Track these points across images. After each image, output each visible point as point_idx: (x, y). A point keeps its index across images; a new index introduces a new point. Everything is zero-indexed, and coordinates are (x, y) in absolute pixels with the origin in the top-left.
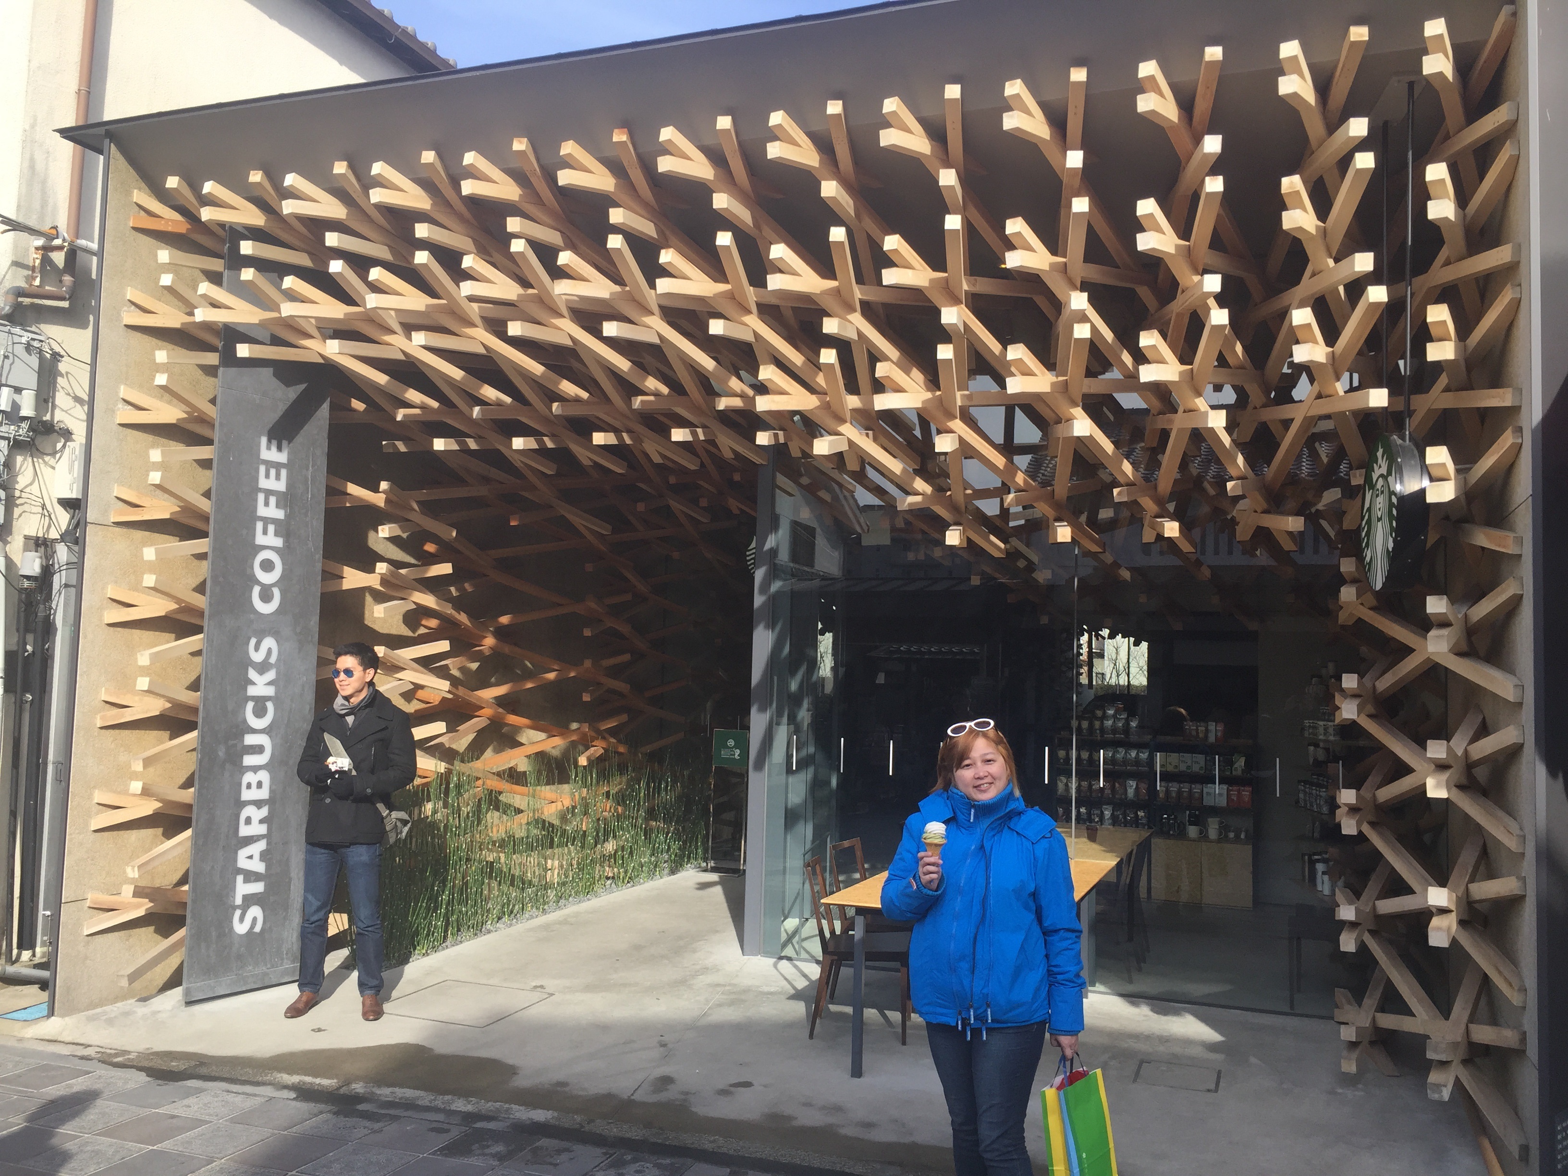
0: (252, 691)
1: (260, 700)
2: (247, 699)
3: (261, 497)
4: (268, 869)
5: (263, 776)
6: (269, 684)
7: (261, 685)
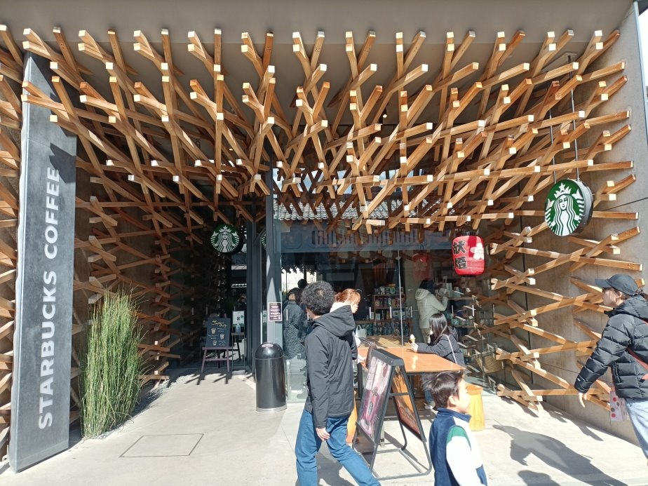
0: (45, 299)
1: (49, 304)
2: (43, 303)
3: (48, 198)
4: (54, 392)
5: (51, 344)
6: (52, 295)
7: (49, 296)
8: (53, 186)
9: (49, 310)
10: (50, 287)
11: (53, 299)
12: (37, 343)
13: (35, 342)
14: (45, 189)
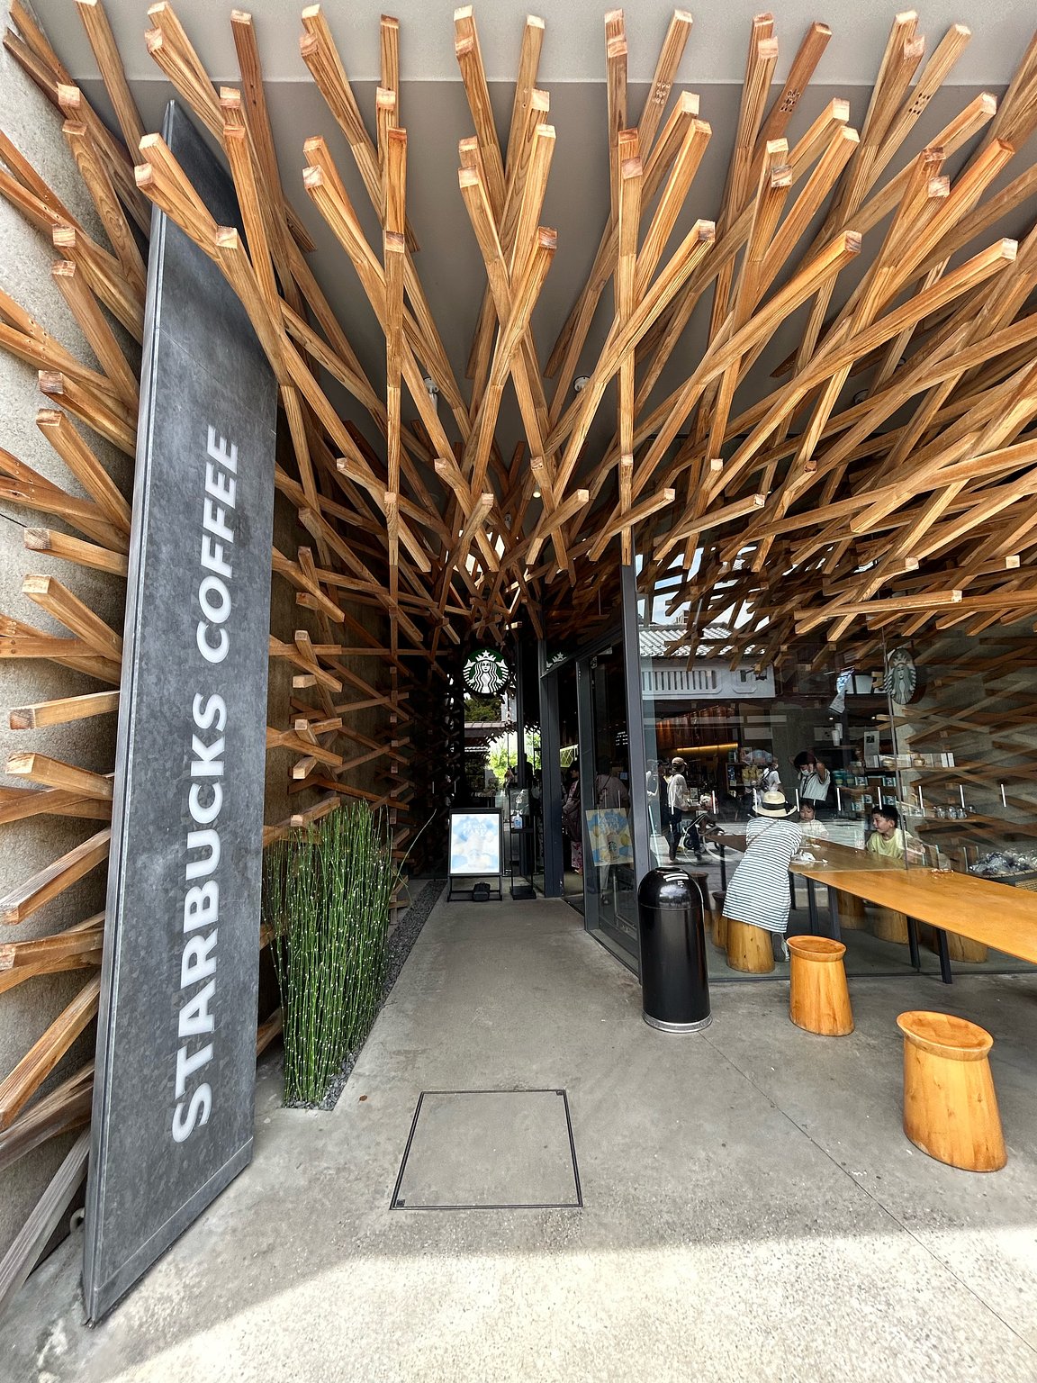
0: (197, 770)
1: (205, 783)
2: (190, 781)
3: (208, 505)
4: (217, 1023)
5: (211, 890)
6: (216, 759)
7: (207, 762)
8: (221, 478)
9: (206, 801)
10: (209, 737)
11: (217, 769)
12: (171, 894)
13: (166, 891)
14: (202, 478)
